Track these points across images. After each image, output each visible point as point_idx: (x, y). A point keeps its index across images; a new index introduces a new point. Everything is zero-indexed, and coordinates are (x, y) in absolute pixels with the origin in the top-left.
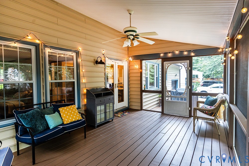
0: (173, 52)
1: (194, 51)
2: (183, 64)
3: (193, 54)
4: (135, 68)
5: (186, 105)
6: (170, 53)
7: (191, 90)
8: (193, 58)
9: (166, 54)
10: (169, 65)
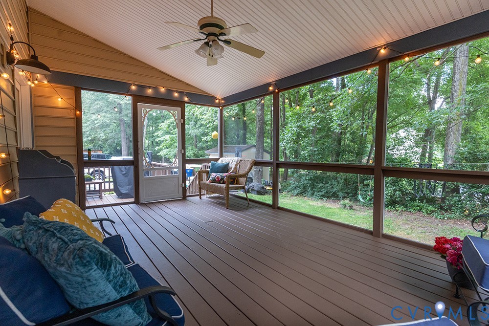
0: (155, 89)
1: (189, 95)
2: (172, 112)
3: (186, 99)
4: (54, 105)
5: (177, 180)
6: (150, 87)
7: (184, 155)
8: (186, 105)
9: (141, 87)
10: (148, 110)
